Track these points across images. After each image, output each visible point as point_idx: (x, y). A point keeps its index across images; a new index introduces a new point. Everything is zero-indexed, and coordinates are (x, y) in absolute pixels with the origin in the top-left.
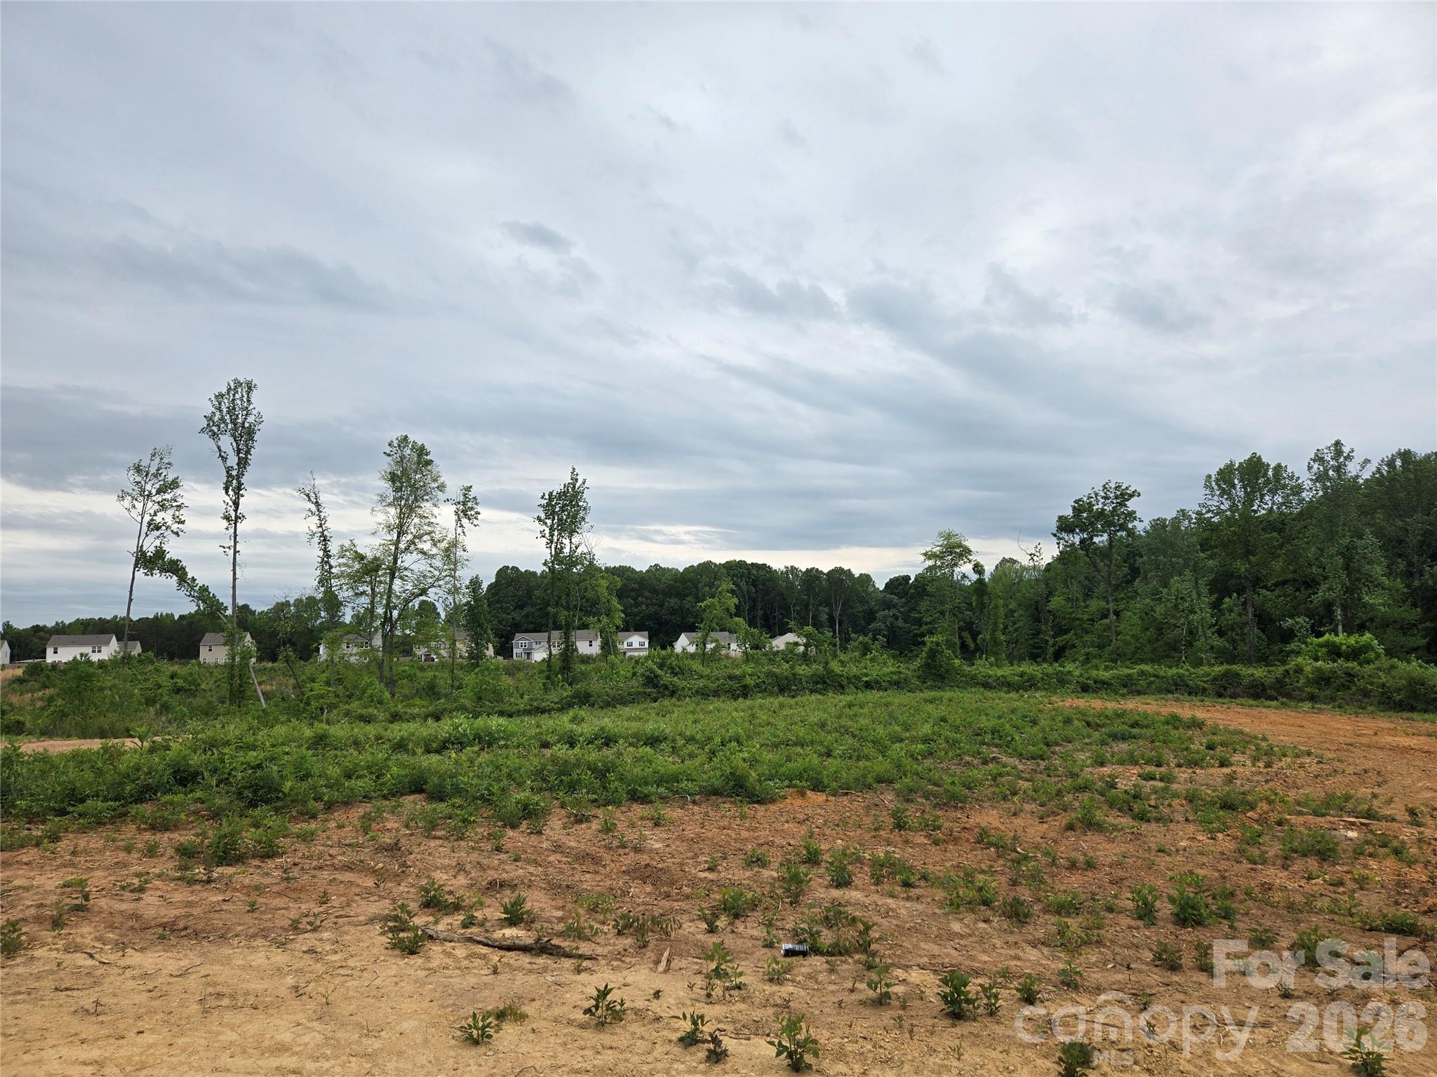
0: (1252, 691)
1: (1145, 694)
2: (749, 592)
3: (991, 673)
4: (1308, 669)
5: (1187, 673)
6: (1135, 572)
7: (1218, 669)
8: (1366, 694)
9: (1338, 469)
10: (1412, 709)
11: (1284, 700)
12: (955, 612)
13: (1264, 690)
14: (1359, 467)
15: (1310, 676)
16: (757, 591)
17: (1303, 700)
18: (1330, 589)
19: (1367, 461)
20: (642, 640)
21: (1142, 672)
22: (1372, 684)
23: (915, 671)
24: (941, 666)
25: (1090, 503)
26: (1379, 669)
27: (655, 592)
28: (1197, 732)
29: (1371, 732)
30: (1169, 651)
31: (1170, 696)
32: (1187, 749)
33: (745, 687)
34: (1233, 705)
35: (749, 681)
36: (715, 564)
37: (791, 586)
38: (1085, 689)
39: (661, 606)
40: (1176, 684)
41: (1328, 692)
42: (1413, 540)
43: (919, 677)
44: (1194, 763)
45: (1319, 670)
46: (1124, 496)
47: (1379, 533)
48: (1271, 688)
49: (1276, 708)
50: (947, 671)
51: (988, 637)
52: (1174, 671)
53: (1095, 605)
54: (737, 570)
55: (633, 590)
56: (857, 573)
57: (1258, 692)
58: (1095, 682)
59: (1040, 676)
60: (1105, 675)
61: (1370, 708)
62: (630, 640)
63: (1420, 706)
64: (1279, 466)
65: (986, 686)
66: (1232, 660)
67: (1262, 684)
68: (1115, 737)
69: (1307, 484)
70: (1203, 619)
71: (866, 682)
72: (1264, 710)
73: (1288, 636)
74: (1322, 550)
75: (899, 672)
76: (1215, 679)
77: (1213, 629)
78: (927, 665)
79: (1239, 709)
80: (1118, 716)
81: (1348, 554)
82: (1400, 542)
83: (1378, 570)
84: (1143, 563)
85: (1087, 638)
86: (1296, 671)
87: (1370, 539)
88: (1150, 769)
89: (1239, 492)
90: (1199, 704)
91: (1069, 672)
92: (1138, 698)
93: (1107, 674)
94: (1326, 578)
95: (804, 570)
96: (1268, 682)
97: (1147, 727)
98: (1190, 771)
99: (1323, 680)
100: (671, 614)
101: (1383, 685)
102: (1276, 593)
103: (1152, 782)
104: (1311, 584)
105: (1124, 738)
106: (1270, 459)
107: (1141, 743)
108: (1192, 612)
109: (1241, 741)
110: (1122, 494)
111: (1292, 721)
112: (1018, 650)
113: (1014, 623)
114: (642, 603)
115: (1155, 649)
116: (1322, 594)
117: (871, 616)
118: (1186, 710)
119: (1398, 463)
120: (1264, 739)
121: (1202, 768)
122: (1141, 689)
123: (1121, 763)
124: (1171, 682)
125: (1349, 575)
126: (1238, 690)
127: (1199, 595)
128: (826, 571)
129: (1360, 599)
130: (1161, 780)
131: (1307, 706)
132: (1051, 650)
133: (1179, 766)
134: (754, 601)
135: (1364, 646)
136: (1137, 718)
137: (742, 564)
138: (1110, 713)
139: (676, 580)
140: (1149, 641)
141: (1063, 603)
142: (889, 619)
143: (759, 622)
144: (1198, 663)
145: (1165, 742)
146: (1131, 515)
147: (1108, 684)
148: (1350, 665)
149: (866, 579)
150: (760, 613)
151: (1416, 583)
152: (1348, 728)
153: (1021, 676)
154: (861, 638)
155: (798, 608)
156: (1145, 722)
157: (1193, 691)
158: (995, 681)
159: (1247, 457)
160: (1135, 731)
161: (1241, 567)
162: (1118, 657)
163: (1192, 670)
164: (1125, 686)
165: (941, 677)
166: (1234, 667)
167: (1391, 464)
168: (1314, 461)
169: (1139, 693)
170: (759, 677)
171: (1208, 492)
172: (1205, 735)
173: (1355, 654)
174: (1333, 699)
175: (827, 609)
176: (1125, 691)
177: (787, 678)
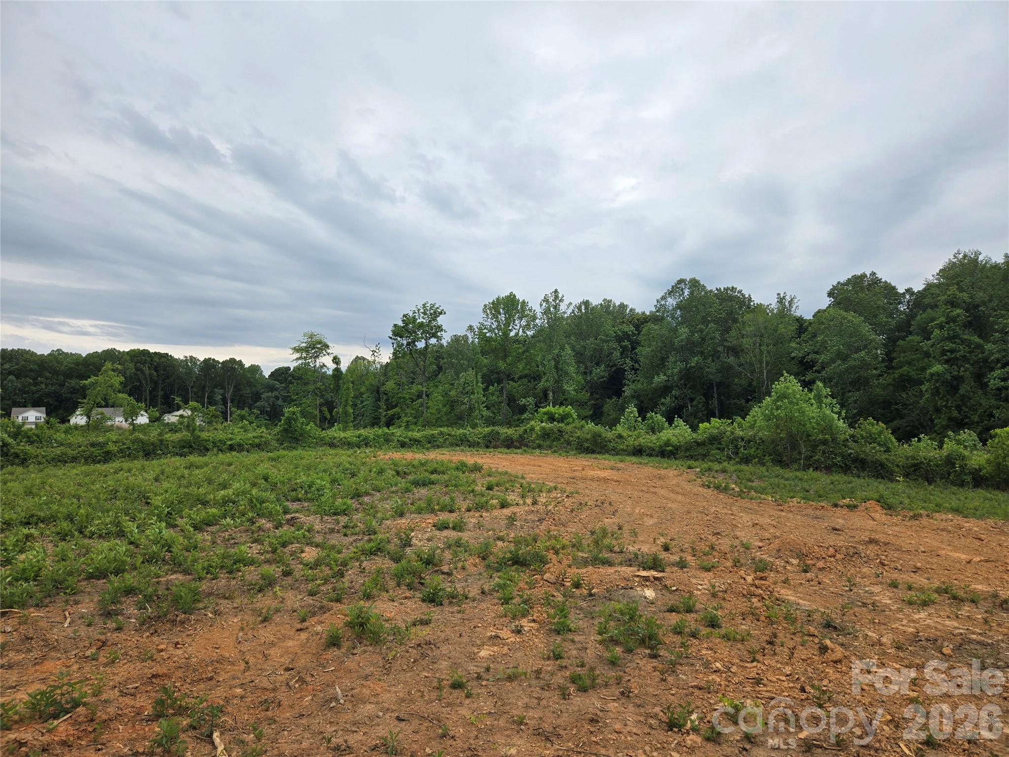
0: (506, 443)
1: (442, 447)
2: (151, 375)
3: (336, 435)
4: (538, 428)
5: (468, 433)
6: (440, 368)
7: (487, 430)
8: (569, 443)
9: (555, 307)
10: (593, 452)
11: (525, 448)
12: (316, 392)
13: (512, 442)
14: (566, 307)
15: (539, 433)
16: (158, 375)
17: (534, 448)
18: (547, 381)
19: (571, 304)
20: (38, 415)
21: (441, 432)
22: (572, 436)
23: (275, 435)
24: (296, 430)
25: (414, 318)
26: (575, 427)
27: (55, 373)
28: (478, 475)
29: (580, 469)
30: (458, 420)
31: (458, 448)
32: (473, 491)
33: (108, 453)
34: (496, 453)
35: (112, 447)
36: (119, 352)
37: (190, 371)
38: (403, 445)
39: (62, 385)
40: (462, 440)
41: (548, 443)
42: (588, 353)
43: (278, 440)
44: (480, 507)
45: (543, 428)
46: (436, 314)
47: (573, 349)
48: (517, 441)
49: (522, 454)
50: (301, 435)
51: (341, 410)
52: (461, 431)
53: (415, 388)
54: (140, 357)
55: (31, 370)
56: (247, 365)
57: (510, 444)
58: (410, 440)
59: (372, 437)
60: (417, 435)
61: (573, 453)
62: (25, 415)
63: (598, 450)
64: (524, 302)
65: (332, 445)
66: (494, 424)
67: (512, 439)
68: (416, 484)
69: (539, 315)
70: (478, 398)
71: (231, 445)
72: (515, 456)
73: (523, 409)
74: (544, 356)
75: (261, 437)
76: (485, 436)
77: (484, 405)
78: (285, 430)
79: (500, 456)
80: (422, 464)
81: (557, 360)
82: (582, 355)
83: (572, 370)
84: (444, 363)
85: (408, 411)
86: (531, 430)
87: (568, 350)
88: (444, 516)
89: (502, 317)
90: (476, 453)
91: (393, 433)
92: (437, 451)
93: (418, 434)
94: (545, 374)
95: (202, 359)
96: (515, 437)
97: (444, 473)
98: (477, 515)
99: (546, 435)
100: (72, 393)
101: (579, 437)
102: (518, 383)
103: (446, 533)
104: (537, 377)
105: (424, 484)
106: (520, 297)
107: (438, 487)
108: (473, 393)
109: (508, 481)
110: (435, 312)
111: (533, 462)
112: (364, 421)
113: (362, 402)
114: (42, 383)
115: (449, 419)
116: (542, 384)
117: (257, 397)
118: (470, 458)
119: (583, 307)
120: (523, 478)
121: (487, 510)
122: (440, 444)
123: (419, 511)
124: (458, 439)
125: (557, 372)
126: (498, 443)
127: (477, 383)
128: (221, 361)
129: (562, 387)
130: (454, 528)
131: (538, 451)
132: (383, 419)
133: (469, 510)
134: (156, 383)
135: (567, 414)
136: (435, 465)
137: (145, 353)
138: (416, 463)
139: (78, 364)
140: (446, 414)
141: (394, 386)
142: (272, 399)
143: (159, 401)
144: (474, 426)
145: (456, 486)
146: (439, 328)
147: (419, 441)
148: (560, 425)
149: (255, 369)
150: (161, 393)
151: (588, 378)
152: (566, 466)
153: (359, 437)
154: (239, 412)
155: (195, 390)
156: (442, 469)
157: (472, 445)
158: (339, 441)
159: (508, 294)
160: (434, 477)
161: (502, 365)
162: (427, 424)
163: (471, 430)
164: (429, 443)
165: (297, 440)
166: (496, 428)
167: (579, 308)
168: (544, 301)
169: (438, 447)
170: (124, 444)
171: (485, 316)
172: (483, 477)
173: (563, 418)
174: (551, 447)
175: (221, 391)
176: (429, 445)
177: (153, 444)
